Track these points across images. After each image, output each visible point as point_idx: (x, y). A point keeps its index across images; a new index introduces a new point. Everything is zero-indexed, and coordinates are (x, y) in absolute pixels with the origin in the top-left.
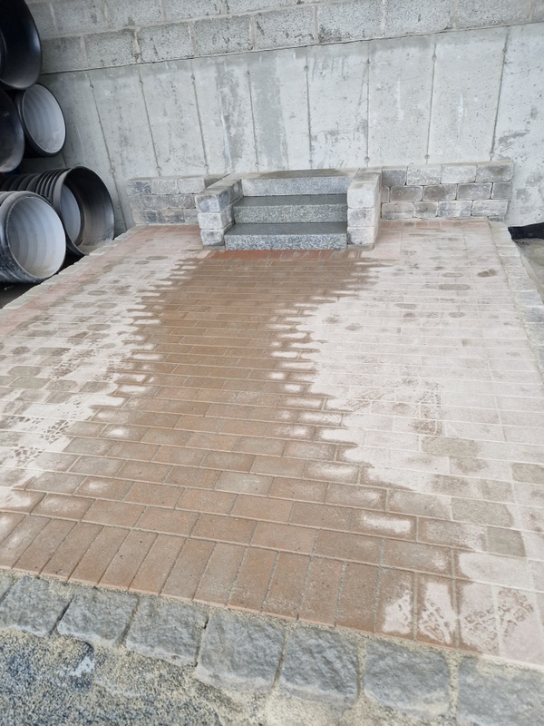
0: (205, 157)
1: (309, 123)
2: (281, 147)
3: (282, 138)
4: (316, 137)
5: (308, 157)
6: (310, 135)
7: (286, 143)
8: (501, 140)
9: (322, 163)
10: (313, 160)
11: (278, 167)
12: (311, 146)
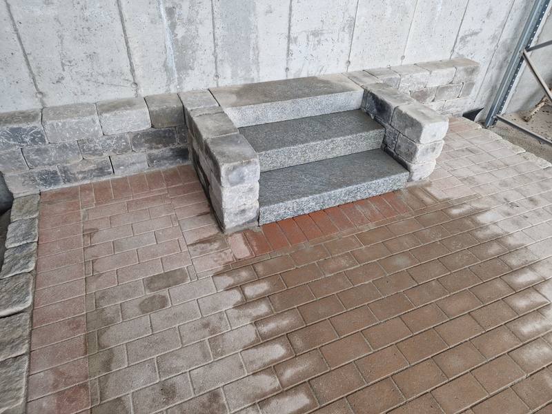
0: (132, 71)
1: (290, 21)
2: (251, 53)
3: (253, 41)
4: (296, 39)
5: (284, 65)
6: (289, 37)
7: (257, 47)
8: (462, 39)
9: (300, 71)
10: (290, 67)
11: (245, 79)
12: (288, 50)
